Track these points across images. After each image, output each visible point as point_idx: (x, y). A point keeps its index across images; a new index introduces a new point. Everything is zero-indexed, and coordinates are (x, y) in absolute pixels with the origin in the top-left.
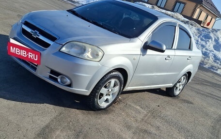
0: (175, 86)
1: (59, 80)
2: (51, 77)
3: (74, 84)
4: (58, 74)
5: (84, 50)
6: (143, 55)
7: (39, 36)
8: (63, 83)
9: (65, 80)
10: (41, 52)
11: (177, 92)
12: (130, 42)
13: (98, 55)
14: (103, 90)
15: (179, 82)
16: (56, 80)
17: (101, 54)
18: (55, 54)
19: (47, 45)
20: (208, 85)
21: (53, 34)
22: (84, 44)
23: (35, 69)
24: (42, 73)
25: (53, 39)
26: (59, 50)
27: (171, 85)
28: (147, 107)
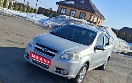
0: (104, 64)
1: (61, 72)
2: (56, 71)
3: (69, 73)
4: (61, 69)
5: (72, 56)
6: (95, 53)
8: (63, 73)
9: (64, 72)
10: (51, 59)
11: (104, 67)
12: (89, 47)
13: (78, 57)
14: (81, 74)
15: (105, 62)
16: (60, 72)
17: (80, 56)
18: (58, 59)
19: (53, 55)
20: (114, 60)
21: (55, 49)
22: (72, 53)
23: (48, 68)
24: (52, 69)
25: (56, 52)
26: (60, 57)
27: (103, 64)
28: (96, 78)
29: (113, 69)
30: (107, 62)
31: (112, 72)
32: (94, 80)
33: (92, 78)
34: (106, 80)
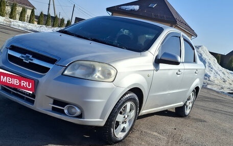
0: (185, 104)
1: (66, 111)
2: (54, 109)
3: (85, 114)
4: (63, 104)
5: (92, 70)
6: (157, 70)
7: (32, 60)
8: (71, 114)
9: (73, 110)
10: (39, 79)
11: (187, 111)
12: (141, 56)
13: (110, 74)
15: (188, 99)
16: (62, 112)
17: (113, 72)
18: (57, 79)
19: (45, 70)
21: (51, 55)
23: (32, 102)
24: (42, 105)
25: (52, 61)
26: (62, 74)
27: (181, 104)
28: (164, 132)
29: (207, 117)
30: (194, 101)
31: (205, 121)
32: (159, 135)
33: (156, 132)
34: (189, 136)
